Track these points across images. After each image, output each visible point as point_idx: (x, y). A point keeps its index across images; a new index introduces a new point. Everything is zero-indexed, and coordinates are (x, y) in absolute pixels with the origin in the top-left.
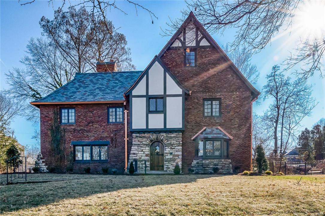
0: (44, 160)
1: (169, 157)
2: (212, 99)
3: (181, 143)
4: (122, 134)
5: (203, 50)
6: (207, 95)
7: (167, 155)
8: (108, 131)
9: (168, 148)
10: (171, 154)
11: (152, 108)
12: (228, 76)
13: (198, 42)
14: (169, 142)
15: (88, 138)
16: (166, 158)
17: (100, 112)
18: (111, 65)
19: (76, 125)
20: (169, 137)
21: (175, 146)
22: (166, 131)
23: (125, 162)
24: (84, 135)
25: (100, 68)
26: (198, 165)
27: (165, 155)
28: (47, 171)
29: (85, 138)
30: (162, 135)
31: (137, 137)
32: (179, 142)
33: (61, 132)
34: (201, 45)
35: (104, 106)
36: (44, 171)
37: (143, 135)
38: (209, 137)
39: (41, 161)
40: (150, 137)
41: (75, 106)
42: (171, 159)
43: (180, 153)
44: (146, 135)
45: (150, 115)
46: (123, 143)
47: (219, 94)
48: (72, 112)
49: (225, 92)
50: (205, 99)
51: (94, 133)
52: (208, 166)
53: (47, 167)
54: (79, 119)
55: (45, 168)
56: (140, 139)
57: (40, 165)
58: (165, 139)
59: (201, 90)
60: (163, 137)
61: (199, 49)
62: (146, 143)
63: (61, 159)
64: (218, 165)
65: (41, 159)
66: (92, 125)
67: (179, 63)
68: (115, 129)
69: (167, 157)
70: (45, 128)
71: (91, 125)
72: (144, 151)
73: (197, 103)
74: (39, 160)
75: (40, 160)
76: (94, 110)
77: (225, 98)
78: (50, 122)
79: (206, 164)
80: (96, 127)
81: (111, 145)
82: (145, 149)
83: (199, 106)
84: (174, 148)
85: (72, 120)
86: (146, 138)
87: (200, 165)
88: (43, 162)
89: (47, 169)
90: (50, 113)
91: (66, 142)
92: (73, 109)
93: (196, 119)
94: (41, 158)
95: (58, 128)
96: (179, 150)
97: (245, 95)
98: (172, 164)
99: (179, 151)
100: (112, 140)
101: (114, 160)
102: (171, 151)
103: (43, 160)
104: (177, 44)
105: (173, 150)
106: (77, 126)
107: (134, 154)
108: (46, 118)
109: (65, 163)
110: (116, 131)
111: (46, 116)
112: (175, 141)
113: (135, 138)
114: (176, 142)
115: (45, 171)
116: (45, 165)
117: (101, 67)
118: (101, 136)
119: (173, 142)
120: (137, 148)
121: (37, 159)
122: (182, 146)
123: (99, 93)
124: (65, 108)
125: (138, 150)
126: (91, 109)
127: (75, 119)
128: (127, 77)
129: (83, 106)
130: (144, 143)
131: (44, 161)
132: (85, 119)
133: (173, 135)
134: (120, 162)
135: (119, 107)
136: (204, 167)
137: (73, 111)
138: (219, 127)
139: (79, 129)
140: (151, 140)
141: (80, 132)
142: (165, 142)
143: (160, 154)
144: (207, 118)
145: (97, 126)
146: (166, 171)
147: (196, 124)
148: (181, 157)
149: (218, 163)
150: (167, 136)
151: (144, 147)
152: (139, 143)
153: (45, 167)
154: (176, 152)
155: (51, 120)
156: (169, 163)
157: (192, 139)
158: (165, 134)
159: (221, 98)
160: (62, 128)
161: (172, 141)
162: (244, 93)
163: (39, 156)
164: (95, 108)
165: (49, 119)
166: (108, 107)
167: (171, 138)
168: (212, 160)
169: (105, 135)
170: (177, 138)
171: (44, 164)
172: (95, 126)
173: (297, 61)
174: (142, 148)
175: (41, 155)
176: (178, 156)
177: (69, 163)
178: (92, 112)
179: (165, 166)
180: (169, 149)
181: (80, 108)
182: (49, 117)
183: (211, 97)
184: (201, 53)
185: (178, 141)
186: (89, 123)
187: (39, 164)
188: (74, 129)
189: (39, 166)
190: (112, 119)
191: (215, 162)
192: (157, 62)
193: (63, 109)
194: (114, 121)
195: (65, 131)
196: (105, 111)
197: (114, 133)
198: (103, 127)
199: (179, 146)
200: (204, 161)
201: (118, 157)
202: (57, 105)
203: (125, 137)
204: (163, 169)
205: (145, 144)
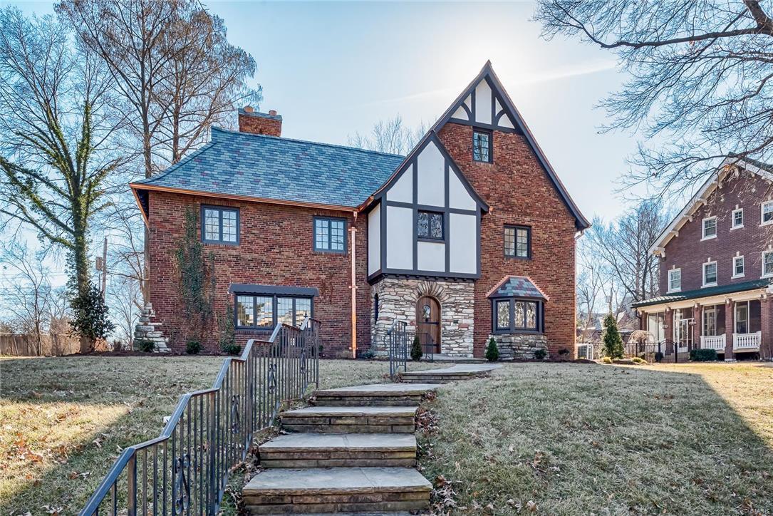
0: (161, 324)
1: (452, 327)
2: (516, 227)
3: (473, 301)
4: (343, 275)
5: (503, 134)
6: (510, 218)
7: (448, 323)
8: (313, 268)
9: (451, 311)
10: (456, 322)
11: (423, 231)
12: (542, 189)
13: (495, 119)
14: (452, 300)
15: (270, 279)
16: (445, 329)
17: (296, 226)
18: (273, 122)
19: (242, 248)
20: (452, 289)
21: (463, 308)
22: (449, 277)
23: (351, 335)
24: (261, 273)
25: (247, 124)
26: (502, 344)
27: (442, 323)
28: (168, 349)
29: (263, 278)
30: (440, 286)
31: (393, 285)
32: (470, 300)
33: (204, 261)
34: (500, 124)
35: (306, 213)
36: (158, 350)
37: (405, 282)
38: (521, 295)
39: (152, 326)
40: (418, 287)
41: (238, 205)
42: (455, 331)
43: (471, 321)
44: (410, 282)
45: (419, 244)
46: (347, 294)
47: (528, 219)
48: (230, 217)
49: (538, 216)
50: (506, 224)
51: (283, 268)
52: (520, 348)
53: (167, 340)
54: (248, 235)
55: (161, 343)
56: (400, 289)
57: (148, 335)
58: (445, 294)
59: (501, 207)
60: (441, 289)
61: (497, 131)
62: (410, 299)
63: (205, 324)
64: (535, 346)
65: (152, 322)
66: (280, 252)
67: (465, 151)
68: (330, 265)
69: (448, 328)
70: (164, 248)
71: (278, 251)
72: (406, 313)
73: (495, 230)
74: (146, 324)
75: (149, 324)
76: (284, 219)
77: (537, 226)
78: (176, 235)
79: (517, 343)
80: (288, 258)
81: (321, 297)
82: (408, 309)
83: (497, 236)
84: (461, 312)
85: (230, 234)
86: (412, 289)
87: (505, 344)
88: (157, 328)
89: (168, 345)
90: (176, 214)
91: (217, 286)
92: (233, 211)
93: (492, 259)
94: (150, 318)
95: (196, 251)
96: (470, 315)
97: (565, 225)
98: (458, 341)
99: (470, 318)
100: (323, 285)
101: (327, 329)
102: (457, 317)
103: (157, 324)
104: (462, 115)
105: (459, 314)
106: (243, 250)
107: (388, 319)
108: (167, 224)
109: (214, 334)
110: (331, 268)
111: (166, 221)
112: (463, 298)
113: (390, 287)
114: (464, 300)
115: (162, 350)
116: (162, 337)
117: (249, 122)
118: (298, 277)
119: (460, 299)
120: (393, 307)
121: (141, 320)
122: (474, 308)
123: (289, 185)
124: (213, 207)
125: (395, 312)
126: (277, 217)
127: (238, 234)
128: (333, 158)
129: (259, 207)
130: (407, 298)
131: (160, 326)
132: (262, 236)
133: (458, 287)
134: (340, 335)
135: (337, 219)
136: (514, 349)
137: (233, 215)
138: (528, 278)
139: (248, 257)
140: (419, 294)
141: (252, 264)
142: (445, 299)
143: (432, 321)
144: (511, 260)
145: (291, 255)
146: (446, 354)
147: (492, 269)
148: (471, 328)
149: (536, 343)
150: (448, 288)
151: (407, 307)
152: (398, 298)
153: (162, 339)
154: (465, 318)
155: (177, 231)
156: (451, 340)
157: (487, 295)
158: (444, 283)
159: (530, 227)
160: (207, 251)
161: (457, 298)
162: (564, 222)
163: (146, 313)
164: (286, 214)
165: (173, 227)
166: (314, 216)
167: (456, 291)
168: (525, 337)
169: (309, 275)
170: (467, 292)
171: (159, 334)
172: (286, 253)
173: (637, 181)
174: (403, 309)
175: (152, 311)
176: (467, 326)
177: (223, 332)
178: (278, 223)
179: (442, 346)
180: (453, 313)
181: (250, 212)
182: (174, 223)
183: (516, 222)
184: (499, 139)
185: (468, 298)
186: (272, 247)
187: (146, 332)
188: (236, 257)
189: (146, 337)
190: (321, 244)
191: (530, 341)
192: (431, 143)
193: (209, 208)
194: (326, 246)
195: (214, 259)
196: (307, 225)
197: (327, 273)
198: (303, 258)
199: (468, 307)
200: (513, 338)
201: (335, 324)
202: (194, 197)
203: (350, 283)
204: (438, 352)
205: (408, 301)
